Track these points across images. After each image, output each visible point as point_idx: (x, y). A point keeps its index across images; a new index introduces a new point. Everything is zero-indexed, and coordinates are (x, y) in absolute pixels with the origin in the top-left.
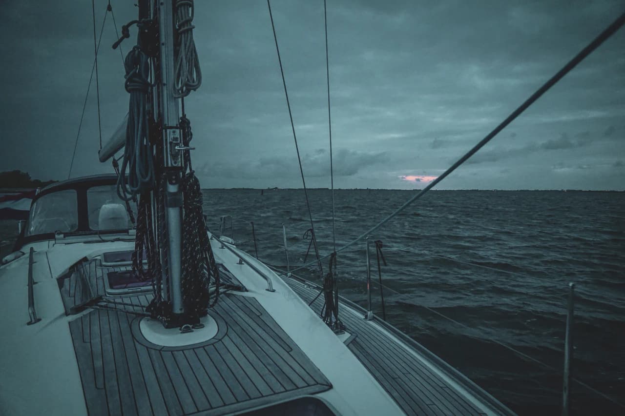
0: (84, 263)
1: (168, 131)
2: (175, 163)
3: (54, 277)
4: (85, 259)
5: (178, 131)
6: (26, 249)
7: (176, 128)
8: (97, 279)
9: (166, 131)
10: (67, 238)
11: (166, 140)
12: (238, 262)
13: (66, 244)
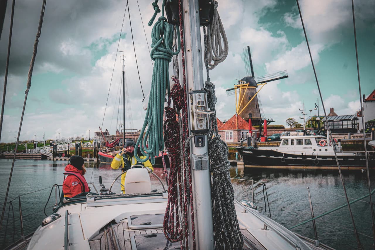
0: (113, 226)
1: (193, 95)
2: (201, 126)
3: (86, 238)
4: (113, 222)
5: (202, 95)
6: (62, 211)
7: (201, 92)
8: (124, 241)
9: (191, 96)
10: (97, 201)
11: (192, 104)
12: (263, 228)
13: (96, 207)
